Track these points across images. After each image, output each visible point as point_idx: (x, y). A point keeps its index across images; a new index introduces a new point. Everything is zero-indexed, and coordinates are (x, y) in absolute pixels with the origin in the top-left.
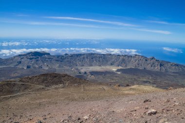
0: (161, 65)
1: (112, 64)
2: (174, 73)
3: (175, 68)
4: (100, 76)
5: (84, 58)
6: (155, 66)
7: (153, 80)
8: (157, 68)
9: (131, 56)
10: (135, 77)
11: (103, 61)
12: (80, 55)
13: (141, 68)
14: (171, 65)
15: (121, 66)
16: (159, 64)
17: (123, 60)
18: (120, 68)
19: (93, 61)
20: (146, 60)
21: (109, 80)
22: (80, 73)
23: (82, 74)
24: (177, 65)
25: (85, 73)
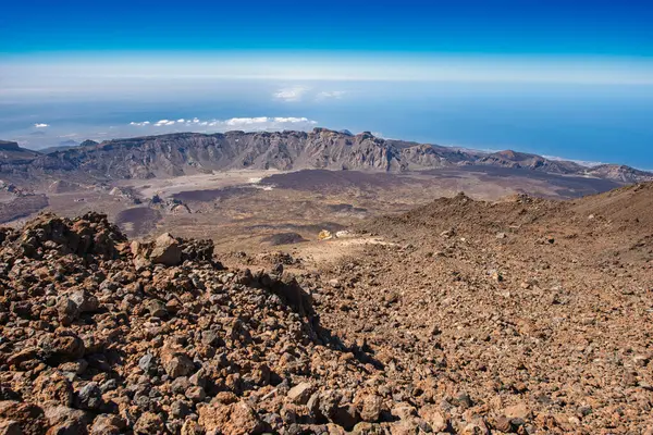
0: (389, 156)
1: (246, 164)
2: (424, 173)
3: (428, 160)
4: (204, 204)
5: (152, 151)
6: (373, 159)
7: (363, 201)
8: (379, 165)
9: (305, 135)
10: (311, 197)
11: (217, 155)
12: (139, 141)
13: (333, 167)
14: (418, 151)
15: (274, 166)
16: (384, 151)
17: (282, 147)
18: (272, 171)
19: (185, 158)
20: (349, 143)
21: (231, 214)
22: (138, 202)
23: (145, 205)
24: (432, 150)
25: (156, 200)
